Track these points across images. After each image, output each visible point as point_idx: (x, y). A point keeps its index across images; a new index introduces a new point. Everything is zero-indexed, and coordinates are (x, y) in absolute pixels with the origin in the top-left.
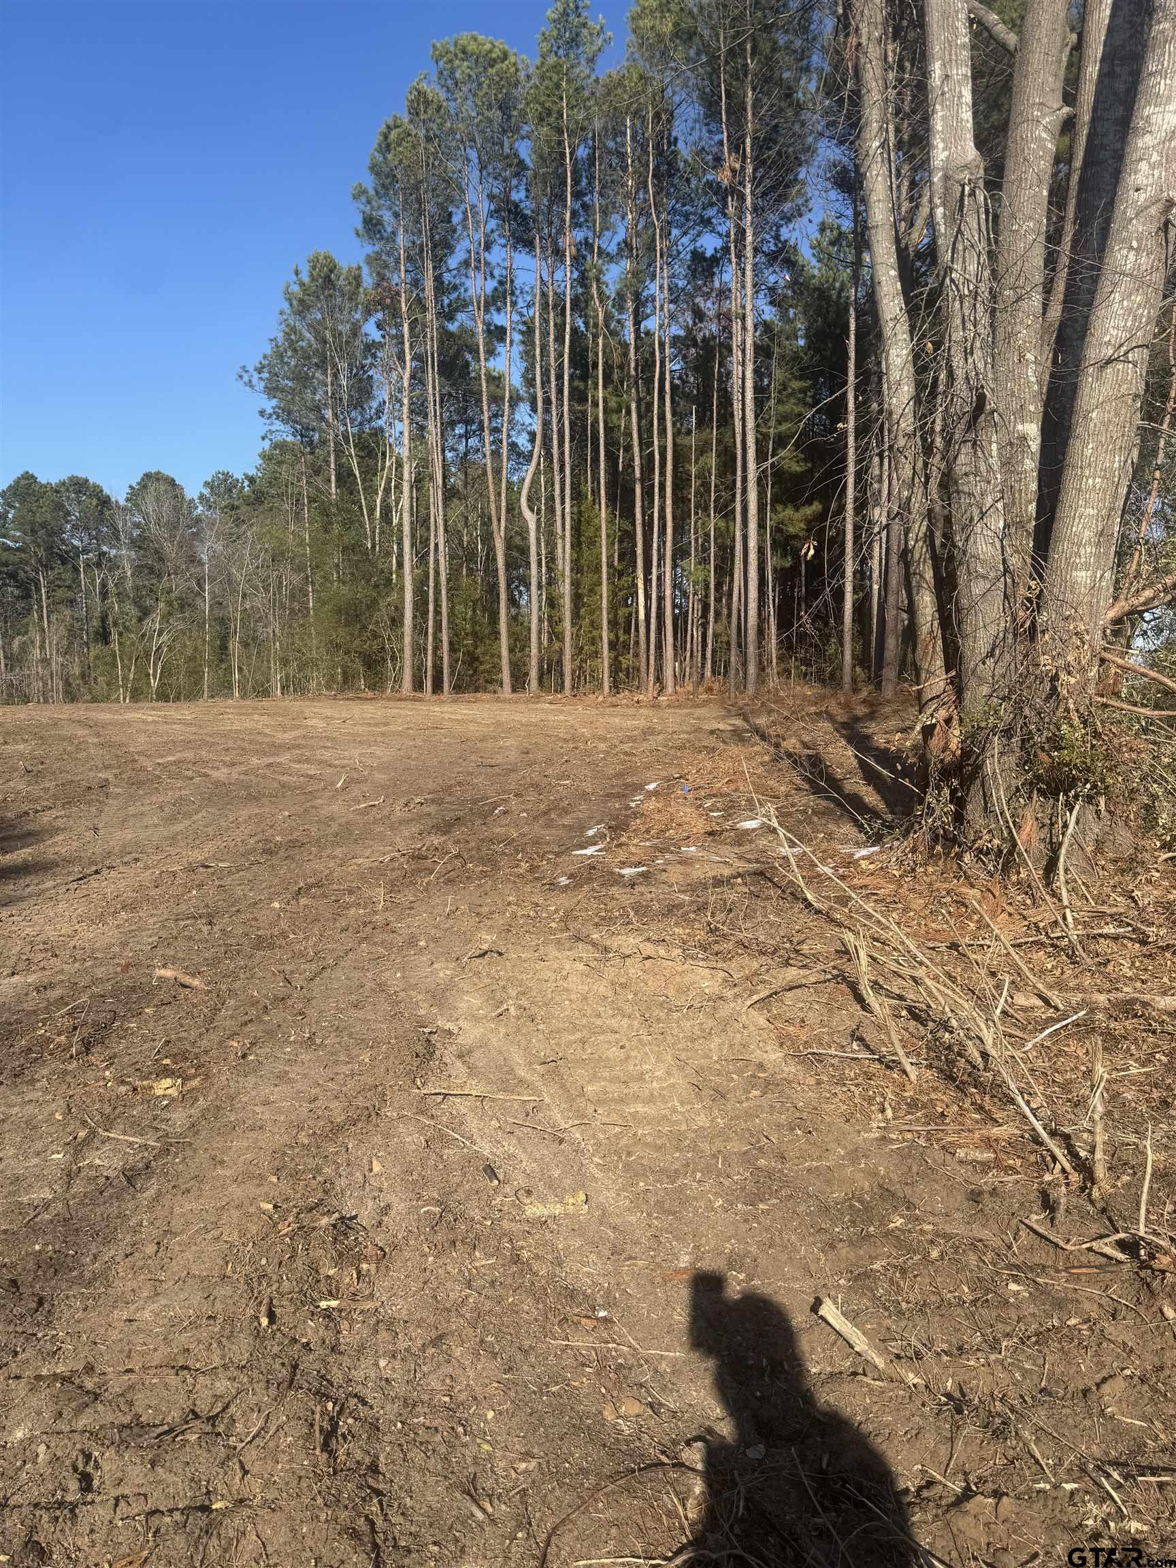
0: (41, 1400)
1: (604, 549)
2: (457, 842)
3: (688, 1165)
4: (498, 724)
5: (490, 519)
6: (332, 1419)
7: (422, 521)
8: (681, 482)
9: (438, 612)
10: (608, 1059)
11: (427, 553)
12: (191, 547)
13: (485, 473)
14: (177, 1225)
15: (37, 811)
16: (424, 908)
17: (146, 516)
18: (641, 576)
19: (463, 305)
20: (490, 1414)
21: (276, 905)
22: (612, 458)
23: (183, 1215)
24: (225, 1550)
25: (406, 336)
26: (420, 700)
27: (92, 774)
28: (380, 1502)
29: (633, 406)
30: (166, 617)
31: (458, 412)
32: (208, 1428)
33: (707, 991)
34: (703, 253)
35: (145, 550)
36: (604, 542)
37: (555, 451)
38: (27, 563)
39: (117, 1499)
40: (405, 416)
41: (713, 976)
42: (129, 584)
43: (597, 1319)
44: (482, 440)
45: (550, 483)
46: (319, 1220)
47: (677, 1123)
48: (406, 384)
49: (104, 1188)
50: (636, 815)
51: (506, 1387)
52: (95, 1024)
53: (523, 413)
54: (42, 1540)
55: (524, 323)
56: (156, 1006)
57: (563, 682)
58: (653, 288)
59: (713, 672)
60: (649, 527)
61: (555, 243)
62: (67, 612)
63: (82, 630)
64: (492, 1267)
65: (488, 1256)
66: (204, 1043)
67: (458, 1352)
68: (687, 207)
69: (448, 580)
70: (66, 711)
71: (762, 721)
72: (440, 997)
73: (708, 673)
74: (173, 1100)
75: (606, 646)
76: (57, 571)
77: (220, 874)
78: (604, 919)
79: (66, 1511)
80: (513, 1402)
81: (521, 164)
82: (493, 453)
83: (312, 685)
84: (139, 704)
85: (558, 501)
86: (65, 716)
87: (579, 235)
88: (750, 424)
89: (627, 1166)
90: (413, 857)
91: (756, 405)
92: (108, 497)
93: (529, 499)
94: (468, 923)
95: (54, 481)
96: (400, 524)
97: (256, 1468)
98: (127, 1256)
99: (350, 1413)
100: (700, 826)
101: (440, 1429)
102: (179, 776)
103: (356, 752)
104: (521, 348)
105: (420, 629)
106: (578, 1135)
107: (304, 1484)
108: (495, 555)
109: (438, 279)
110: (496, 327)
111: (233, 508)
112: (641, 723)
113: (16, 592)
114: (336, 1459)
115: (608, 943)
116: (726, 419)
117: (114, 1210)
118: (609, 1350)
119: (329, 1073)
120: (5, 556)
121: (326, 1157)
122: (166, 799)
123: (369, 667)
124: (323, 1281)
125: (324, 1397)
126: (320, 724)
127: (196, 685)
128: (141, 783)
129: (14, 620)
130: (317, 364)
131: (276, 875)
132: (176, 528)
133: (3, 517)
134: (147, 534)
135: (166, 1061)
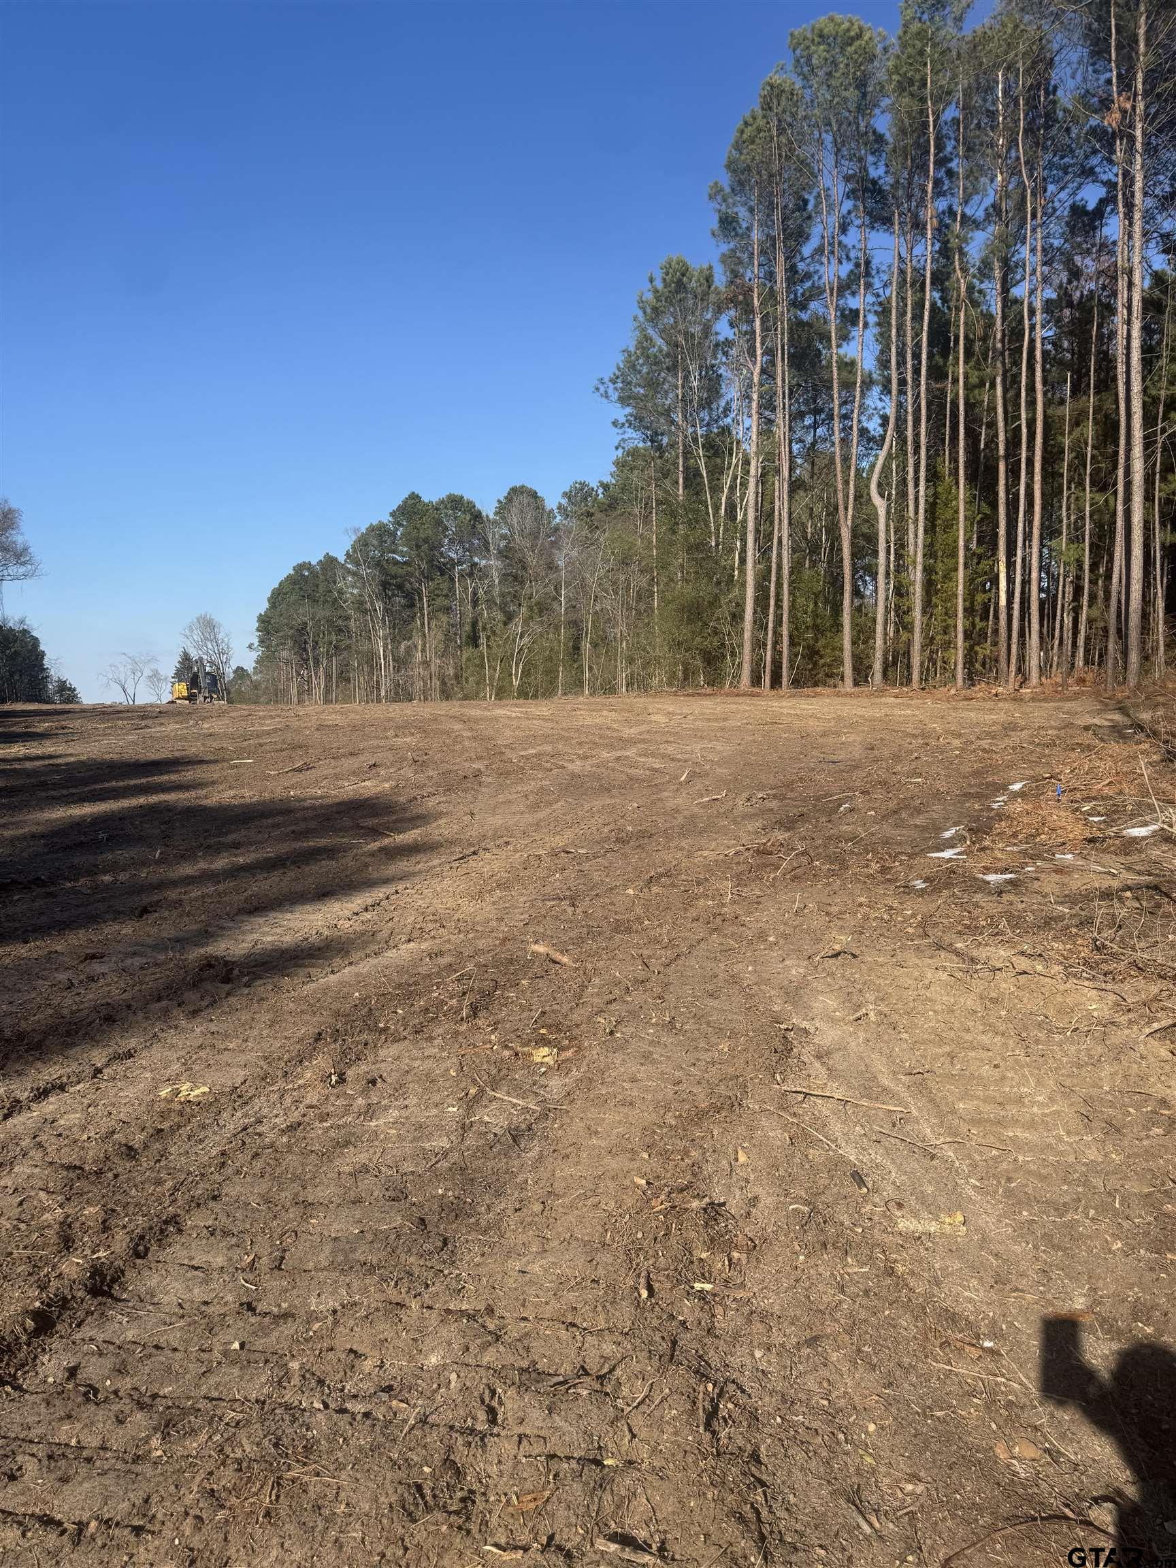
0: (450, 1331)
1: (961, 533)
2: (803, 839)
3: (1079, 1200)
4: (839, 719)
5: (836, 509)
6: (712, 1400)
7: (766, 516)
8: (1052, 456)
9: (778, 606)
10: (981, 1077)
11: (770, 548)
12: (551, 555)
13: (832, 461)
14: (559, 1187)
15: (423, 797)
16: (770, 904)
17: (511, 527)
18: (1004, 559)
19: (816, 293)
20: (872, 1427)
21: (630, 891)
22: (972, 435)
23: (564, 1178)
24: (618, 1507)
25: (758, 331)
26: (758, 695)
27: (467, 764)
28: (765, 1493)
29: (999, 380)
30: (526, 622)
31: (806, 402)
32: (597, 1387)
33: (1095, 1014)
34: (1084, 207)
35: (511, 559)
36: (961, 525)
37: (909, 433)
38: (412, 575)
39: (520, 1436)
40: (754, 412)
41: (1102, 999)
42: (496, 591)
43: (982, 1348)
44: (831, 429)
45: (903, 468)
46: (689, 1202)
47: (1061, 1154)
48: (756, 379)
49: (491, 1145)
50: (1000, 816)
51: (888, 1402)
52: (480, 991)
53: (874, 399)
54: (457, 1460)
55: (880, 304)
56: (531, 978)
57: (910, 674)
58: (1025, 251)
59: (1086, 662)
60: (1012, 504)
61: (916, 216)
62: (445, 619)
63: (456, 634)
64: (865, 1276)
65: (862, 1264)
66: (575, 1017)
67: (834, 1356)
68: (1066, 160)
69: (791, 574)
70: (443, 708)
71: (1145, 716)
72: (794, 994)
73: (1080, 662)
74: (550, 1068)
75: (960, 636)
76: (436, 582)
77: (579, 860)
78: (969, 927)
79: (477, 1439)
80: (895, 1419)
81: (880, 139)
82: (843, 440)
83: (655, 682)
84: (504, 702)
85: (911, 484)
86: (444, 713)
87: (942, 204)
88: (1137, 387)
89: (1009, 1193)
90: (758, 852)
91: (1144, 367)
92: (480, 513)
93: (880, 485)
94: (818, 921)
95: (435, 500)
96: (745, 521)
97: (643, 1434)
98: (516, 1210)
99: (730, 1398)
100: (1078, 831)
101: (820, 1431)
102: (540, 767)
103: (697, 747)
104: (876, 330)
105: (760, 625)
106: (950, 1153)
107: (690, 1459)
108: (840, 544)
109: (792, 270)
110: (851, 310)
111: (589, 514)
112: (1001, 717)
113: (403, 602)
114: (718, 1440)
115: (975, 953)
116: (1106, 383)
117: (502, 1165)
118: (997, 1384)
119: (690, 1058)
120: (394, 570)
121: (693, 1140)
122: (530, 788)
123: (709, 664)
124: (696, 1263)
125: (703, 1377)
126: (663, 719)
127: (551, 683)
128: (508, 774)
129: (401, 627)
130: (668, 369)
131: (629, 863)
132: (537, 538)
133: (392, 534)
134: (512, 545)
135: (543, 1031)
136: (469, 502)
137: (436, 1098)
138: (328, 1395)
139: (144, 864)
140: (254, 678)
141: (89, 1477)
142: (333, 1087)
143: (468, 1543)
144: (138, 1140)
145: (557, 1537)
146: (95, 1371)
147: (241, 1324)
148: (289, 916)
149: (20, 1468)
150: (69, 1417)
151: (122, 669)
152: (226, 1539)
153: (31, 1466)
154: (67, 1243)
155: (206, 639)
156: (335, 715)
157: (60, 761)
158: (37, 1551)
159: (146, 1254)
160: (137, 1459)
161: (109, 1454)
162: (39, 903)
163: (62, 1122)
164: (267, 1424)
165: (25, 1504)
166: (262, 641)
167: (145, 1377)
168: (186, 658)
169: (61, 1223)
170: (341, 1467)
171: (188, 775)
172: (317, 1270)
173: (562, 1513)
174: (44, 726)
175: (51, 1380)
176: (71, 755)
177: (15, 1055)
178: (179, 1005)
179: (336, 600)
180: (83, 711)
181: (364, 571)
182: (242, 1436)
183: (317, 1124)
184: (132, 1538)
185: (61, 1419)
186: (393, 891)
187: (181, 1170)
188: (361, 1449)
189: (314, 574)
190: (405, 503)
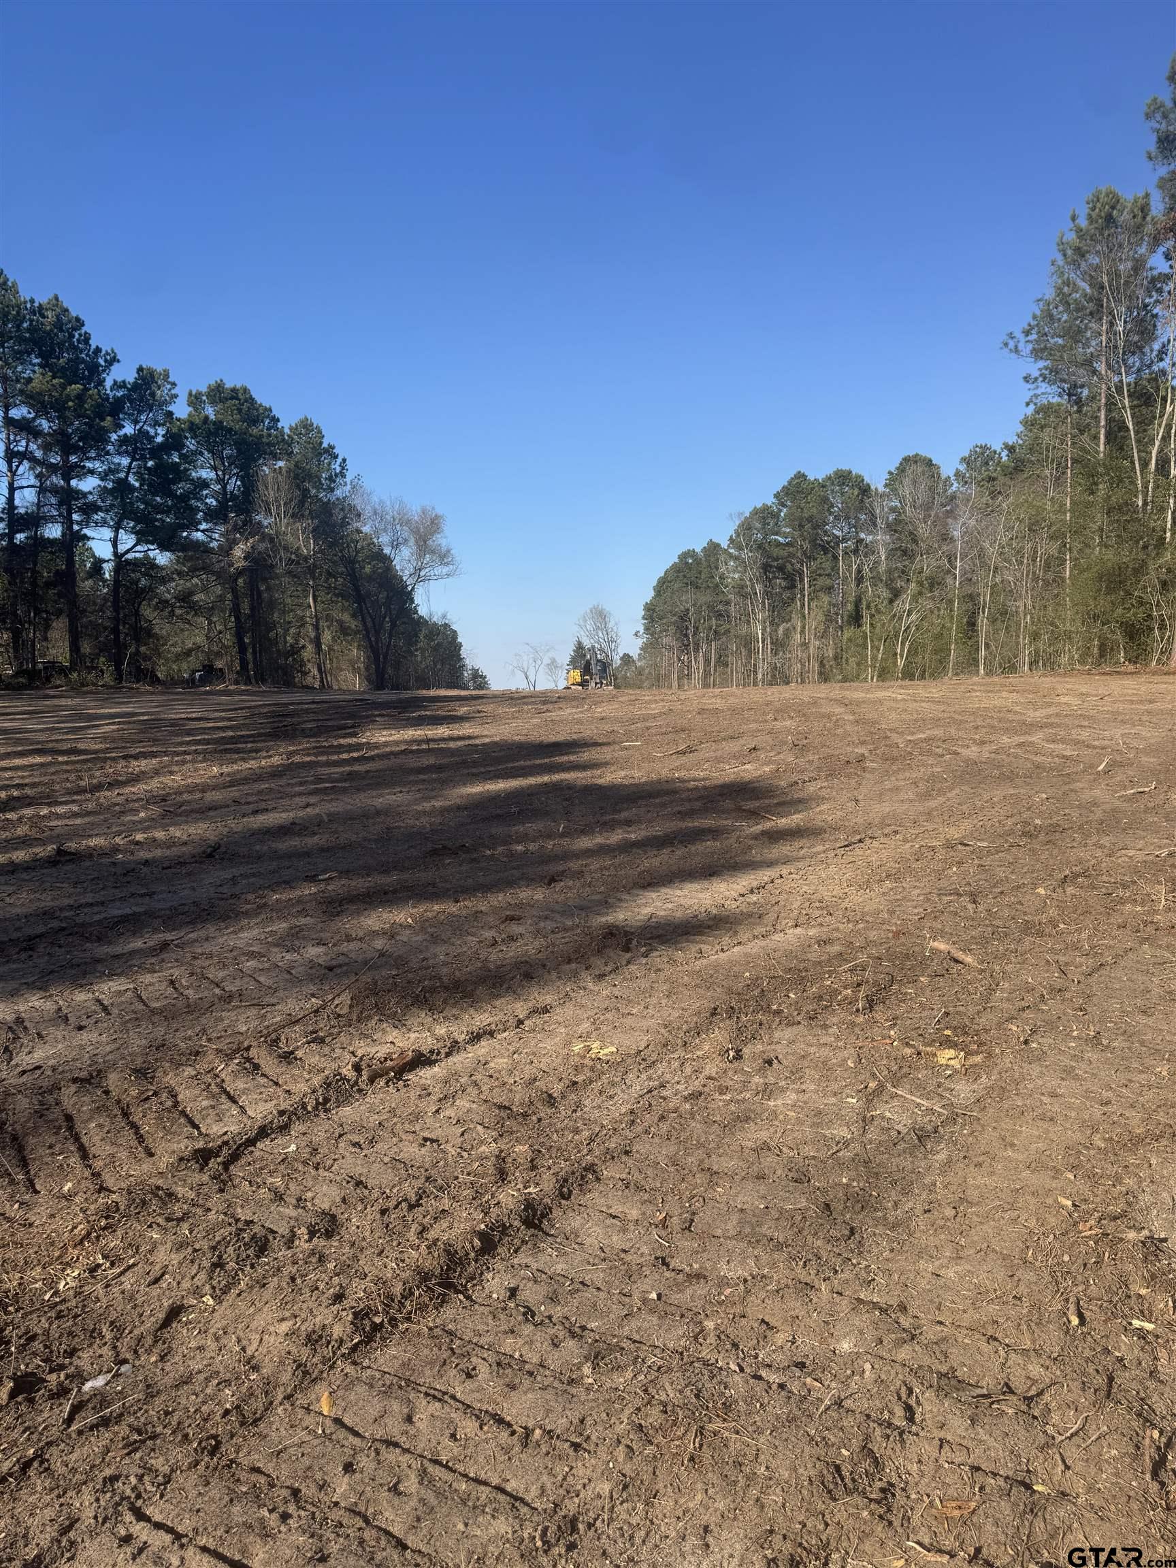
0: (862, 1320)
6: (1159, 1448)
12: (945, 525)
14: (973, 1195)
15: (805, 782)
17: (902, 499)
21: (1041, 891)
23: (978, 1187)
24: (1052, 1537)
27: (849, 749)
30: (915, 599)
32: (1024, 1408)
35: (901, 533)
38: (794, 556)
39: (941, 1440)
42: (882, 568)
46: (1123, 1232)
49: (895, 1141)
52: (876, 984)
54: (875, 1450)
56: (931, 976)
62: (826, 599)
63: (837, 614)
66: (982, 1021)
70: (823, 691)
74: (956, 1071)
76: (819, 561)
77: (980, 853)
79: (896, 1433)
83: (1064, 660)
84: (887, 684)
86: (823, 695)
92: (868, 485)
95: (821, 477)
97: (1079, 1467)
98: (926, 1212)
102: (930, 753)
103: (1118, 732)
107: (1134, 1505)
111: (991, 479)
113: (784, 583)
114: (1167, 1492)
117: (907, 1163)
119: (1122, 1077)
120: (776, 552)
121: (1126, 1167)
122: (920, 775)
123: (1131, 638)
124: (1134, 1298)
125: (1148, 1422)
126: (1075, 701)
127: (941, 663)
128: (894, 759)
129: (780, 609)
130: (1091, 314)
131: (1037, 860)
132: (930, 508)
133: (776, 516)
134: (903, 517)
135: (948, 1032)
136: (858, 476)
137: (834, 1086)
138: (743, 1359)
139: (550, 836)
140: (639, 664)
141: (532, 1389)
142: (731, 1062)
143: (891, 1534)
144: (557, 1089)
145: (984, 1551)
146: (531, 1294)
147: (657, 1276)
148: (678, 892)
149: (474, 1369)
150: (513, 1332)
151: (525, 658)
152: (654, 1473)
153: (483, 1370)
154: (502, 1175)
155: (598, 628)
156: (714, 698)
157: (477, 742)
158: (492, 1444)
159: (569, 1197)
160: (571, 1382)
161: (547, 1373)
162: (465, 867)
163: (492, 1065)
164: (688, 1374)
165: (480, 1401)
166: (647, 629)
167: (575, 1309)
168: (580, 646)
169: (497, 1157)
170: (759, 1431)
171: (585, 756)
172: (726, 1238)
173: (989, 1527)
174: (463, 710)
175: (495, 1296)
176: (487, 736)
177: (452, 1001)
178: (587, 969)
179: (717, 585)
180: (495, 696)
181: (746, 555)
182: (665, 1380)
183: (717, 1096)
184: (571, 1452)
185: (505, 1332)
186: (777, 875)
187: (595, 1122)
188: (778, 1418)
189: (697, 561)
190: (790, 483)
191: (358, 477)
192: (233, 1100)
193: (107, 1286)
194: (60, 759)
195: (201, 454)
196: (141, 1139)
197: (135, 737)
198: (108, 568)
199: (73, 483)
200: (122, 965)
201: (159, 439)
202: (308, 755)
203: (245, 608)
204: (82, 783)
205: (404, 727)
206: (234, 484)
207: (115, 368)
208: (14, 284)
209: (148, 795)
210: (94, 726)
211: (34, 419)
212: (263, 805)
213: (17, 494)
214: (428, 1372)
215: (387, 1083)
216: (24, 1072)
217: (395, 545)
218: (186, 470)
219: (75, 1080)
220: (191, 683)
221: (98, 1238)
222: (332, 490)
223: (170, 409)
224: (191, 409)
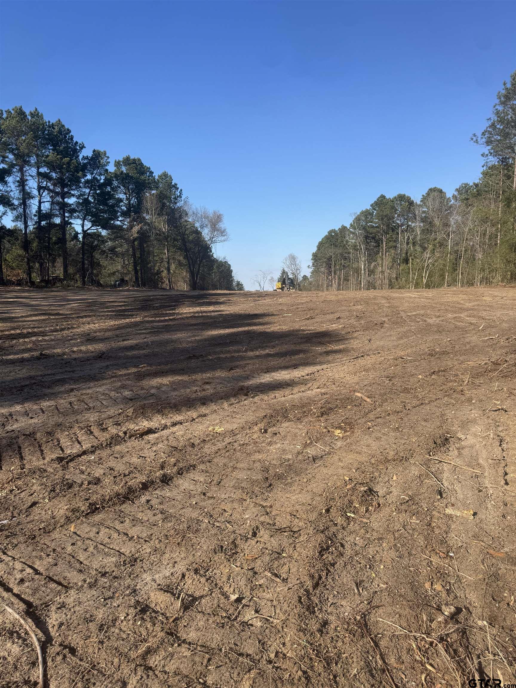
0: (255, 510)
6: (328, 546)
12: (447, 219)
15: (353, 332)
16: (485, 386)
17: (428, 208)
20: (382, 567)
21: (421, 377)
24: (278, 566)
27: (380, 319)
30: (433, 251)
35: (427, 222)
38: (379, 232)
39: (258, 541)
42: (418, 238)
43: (448, 555)
46: (361, 488)
49: (306, 460)
56: (353, 406)
62: (393, 251)
63: (398, 258)
64: (417, 524)
65: (418, 520)
66: (359, 421)
67: (384, 545)
70: (385, 293)
74: (339, 437)
76: (390, 235)
77: (406, 362)
79: (246, 539)
80: (393, 566)
92: (413, 201)
95: (392, 197)
98: (300, 480)
99: (336, 547)
101: (362, 563)
102: (414, 320)
103: (499, 313)
106: (490, 491)
113: (375, 244)
117: (305, 467)
118: (444, 566)
119: (397, 441)
120: (371, 230)
121: (378, 469)
122: (404, 330)
124: (352, 507)
126: (490, 299)
127: (442, 281)
128: (397, 323)
129: (372, 256)
131: (429, 365)
132: (441, 211)
133: (371, 214)
134: (428, 216)
135: (342, 424)
136: (408, 197)
137: (295, 442)
138: (211, 520)
139: (238, 352)
140: (310, 280)
141: (140, 526)
142: (262, 434)
143: (228, 563)
144: (197, 442)
145: (255, 568)
146: (154, 502)
147: (199, 498)
149: (124, 521)
150: (142, 512)
151: (260, 277)
152: (166, 547)
153: (128, 521)
154: (162, 467)
155: (292, 264)
156: (333, 296)
157: (224, 313)
158: (120, 539)
159: (181, 474)
160: (154, 525)
161: (148, 522)
162: (199, 363)
163: (177, 434)
164: (189, 522)
165: (122, 529)
166: (314, 264)
167: (167, 506)
168: (284, 272)
169: (163, 462)
170: (203, 537)
171: (266, 319)
172: (228, 487)
173: (260, 563)
174: (222, 299)
175: (142, 502)
176: (229, 311)
177: (172, 412)
178: (227, 401)
179: (345, 245)
181: (357, 232)
183: (252, 445)
184: (144, 542)
185: (140, 512)
186: (321, 369)
187: (204, 453)
189: (336, 234)
190: (378, 200)
191: (187, 198)
192: (79, 443)
193: (15, 496)
194: (51, 317)
195: (120, 187)
196: (42, 454)
197: (84, 309)
198: (80, 236)
199: (66, 200)
200: (54, 396)
201: (102, 181)
202: (152, 317)
203: (138, 255)
204: (58, 327)
205: (196, 306)
206: (134, 201)
207: (84, 150)
208: (42, 115)
209: (82, 333)
210: (68, 304)
211: (49, 173)
212: (127, 337)
213: (42, 205)
214: (109, 521)
215: (135, 439)
216: (8, 432)
217: (202, 227)
218: (113, 194)
219: (24, 435)
220: (115, 286)
221: (14, 481)
222: (176, 203)
223: (106, 168)
224: (116, 168)
